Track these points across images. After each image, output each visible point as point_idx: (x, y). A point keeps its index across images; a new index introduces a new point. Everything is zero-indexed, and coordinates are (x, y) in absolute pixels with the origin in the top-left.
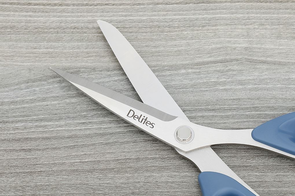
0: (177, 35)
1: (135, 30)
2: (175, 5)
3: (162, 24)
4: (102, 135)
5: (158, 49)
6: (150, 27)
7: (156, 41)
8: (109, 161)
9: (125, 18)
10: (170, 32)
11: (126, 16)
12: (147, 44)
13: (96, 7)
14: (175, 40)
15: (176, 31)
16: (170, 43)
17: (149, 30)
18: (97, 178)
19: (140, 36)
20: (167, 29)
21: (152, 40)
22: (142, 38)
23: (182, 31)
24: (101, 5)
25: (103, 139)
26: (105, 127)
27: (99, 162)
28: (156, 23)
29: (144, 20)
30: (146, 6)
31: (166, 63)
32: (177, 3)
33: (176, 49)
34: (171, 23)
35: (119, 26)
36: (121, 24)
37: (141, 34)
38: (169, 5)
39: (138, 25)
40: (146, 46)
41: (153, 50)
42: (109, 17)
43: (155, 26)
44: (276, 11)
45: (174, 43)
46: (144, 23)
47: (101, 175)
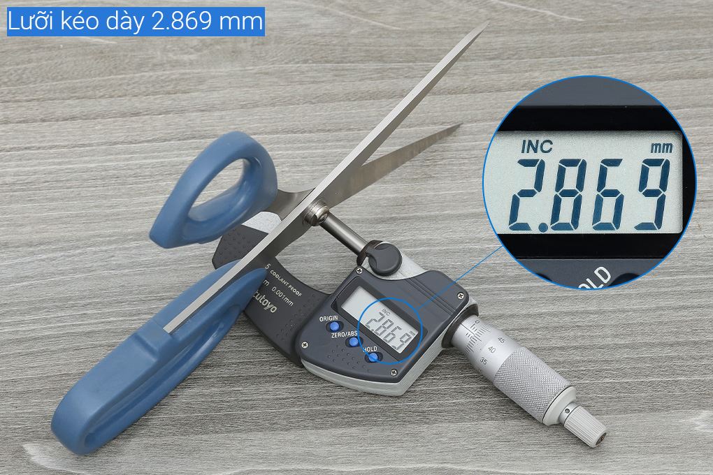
0: (149, 188)
1: (75, 183)
2: (146, 144)
3: (122, 172)
4: (19, 341)
5: (115, 210)
6: (103, 179)
7: (112, 198)
8: (32, 379)
9: (58, 167)
10: (136, 183)
11: (60, 164)
12: (97, 204)
13: (9, 153)
14: (145, 195)
15: (148, 182)
16: (137, 200)
17: (100, 182)
18: (12, 405)
19: (85, 192)
20: (131, 180)
21: (105, 197)
22: (89, 194)
23: (158, 181)
24: (19, 149)
25: (22, 347)
26: (24, 329)
27: (14, 381)
28: (111, 172)
29: (91, 168)
30: (94, 148)
31: (129, 230)
32: (148, 141)
33: (147, 208)
34: (138, 170)
35: (49, 179)
36: (53, 176)
37: (87, 189)
38: (135, 143)
39: (81, 176)
40: (96, 206)
41: (108, 211)
42: (32, 166)
43: (112, 177)
44: (320, 145)
45: (143, 199)
46: (92, 173)
47: (18, 402)
